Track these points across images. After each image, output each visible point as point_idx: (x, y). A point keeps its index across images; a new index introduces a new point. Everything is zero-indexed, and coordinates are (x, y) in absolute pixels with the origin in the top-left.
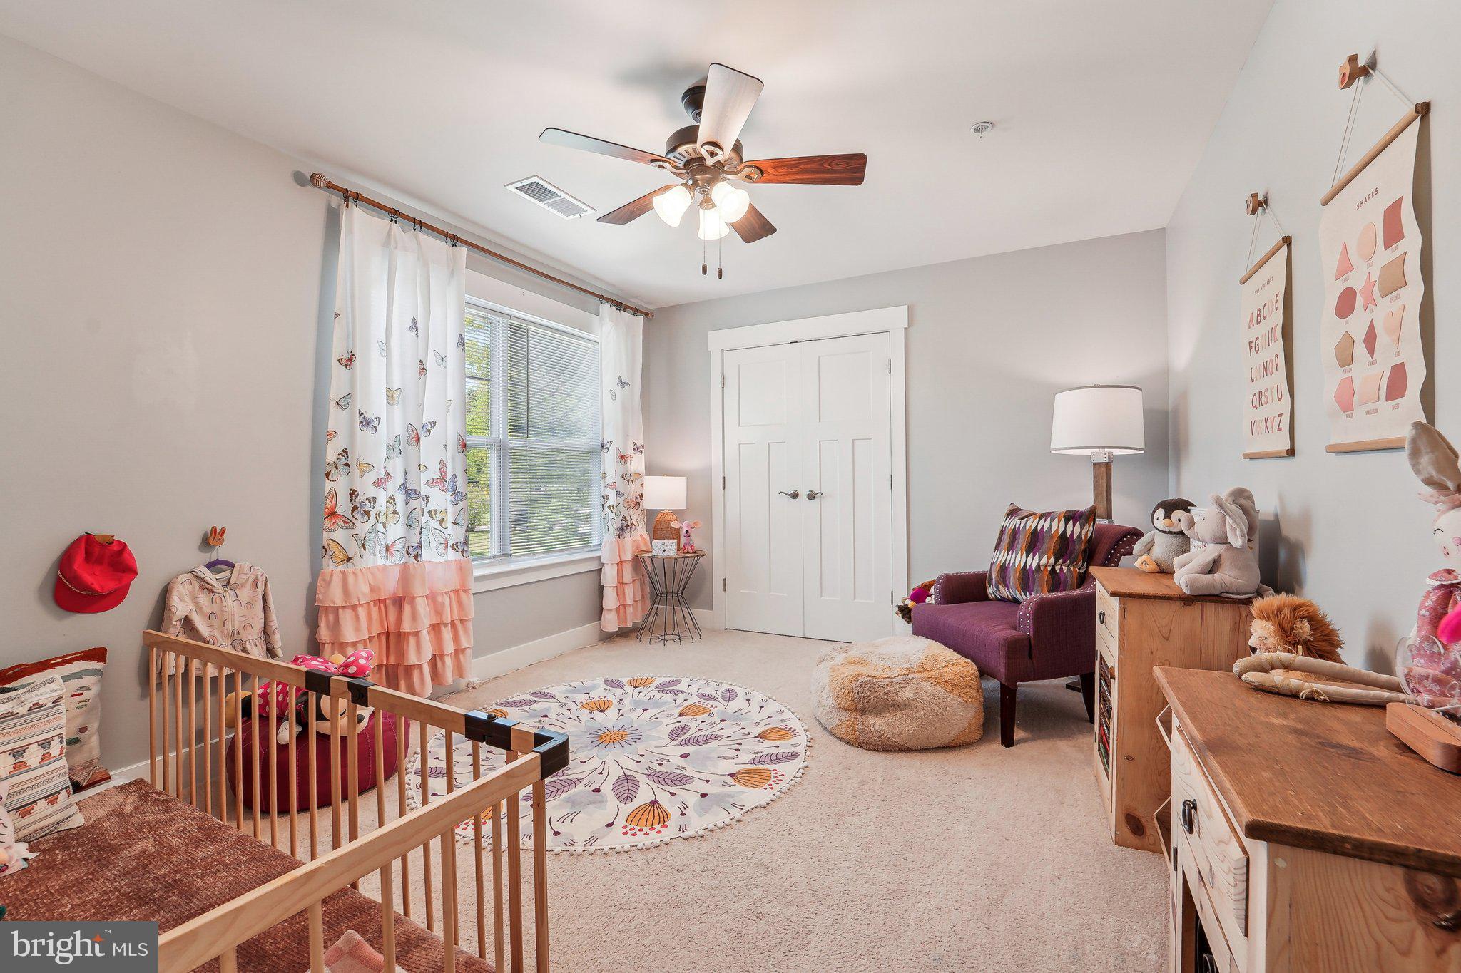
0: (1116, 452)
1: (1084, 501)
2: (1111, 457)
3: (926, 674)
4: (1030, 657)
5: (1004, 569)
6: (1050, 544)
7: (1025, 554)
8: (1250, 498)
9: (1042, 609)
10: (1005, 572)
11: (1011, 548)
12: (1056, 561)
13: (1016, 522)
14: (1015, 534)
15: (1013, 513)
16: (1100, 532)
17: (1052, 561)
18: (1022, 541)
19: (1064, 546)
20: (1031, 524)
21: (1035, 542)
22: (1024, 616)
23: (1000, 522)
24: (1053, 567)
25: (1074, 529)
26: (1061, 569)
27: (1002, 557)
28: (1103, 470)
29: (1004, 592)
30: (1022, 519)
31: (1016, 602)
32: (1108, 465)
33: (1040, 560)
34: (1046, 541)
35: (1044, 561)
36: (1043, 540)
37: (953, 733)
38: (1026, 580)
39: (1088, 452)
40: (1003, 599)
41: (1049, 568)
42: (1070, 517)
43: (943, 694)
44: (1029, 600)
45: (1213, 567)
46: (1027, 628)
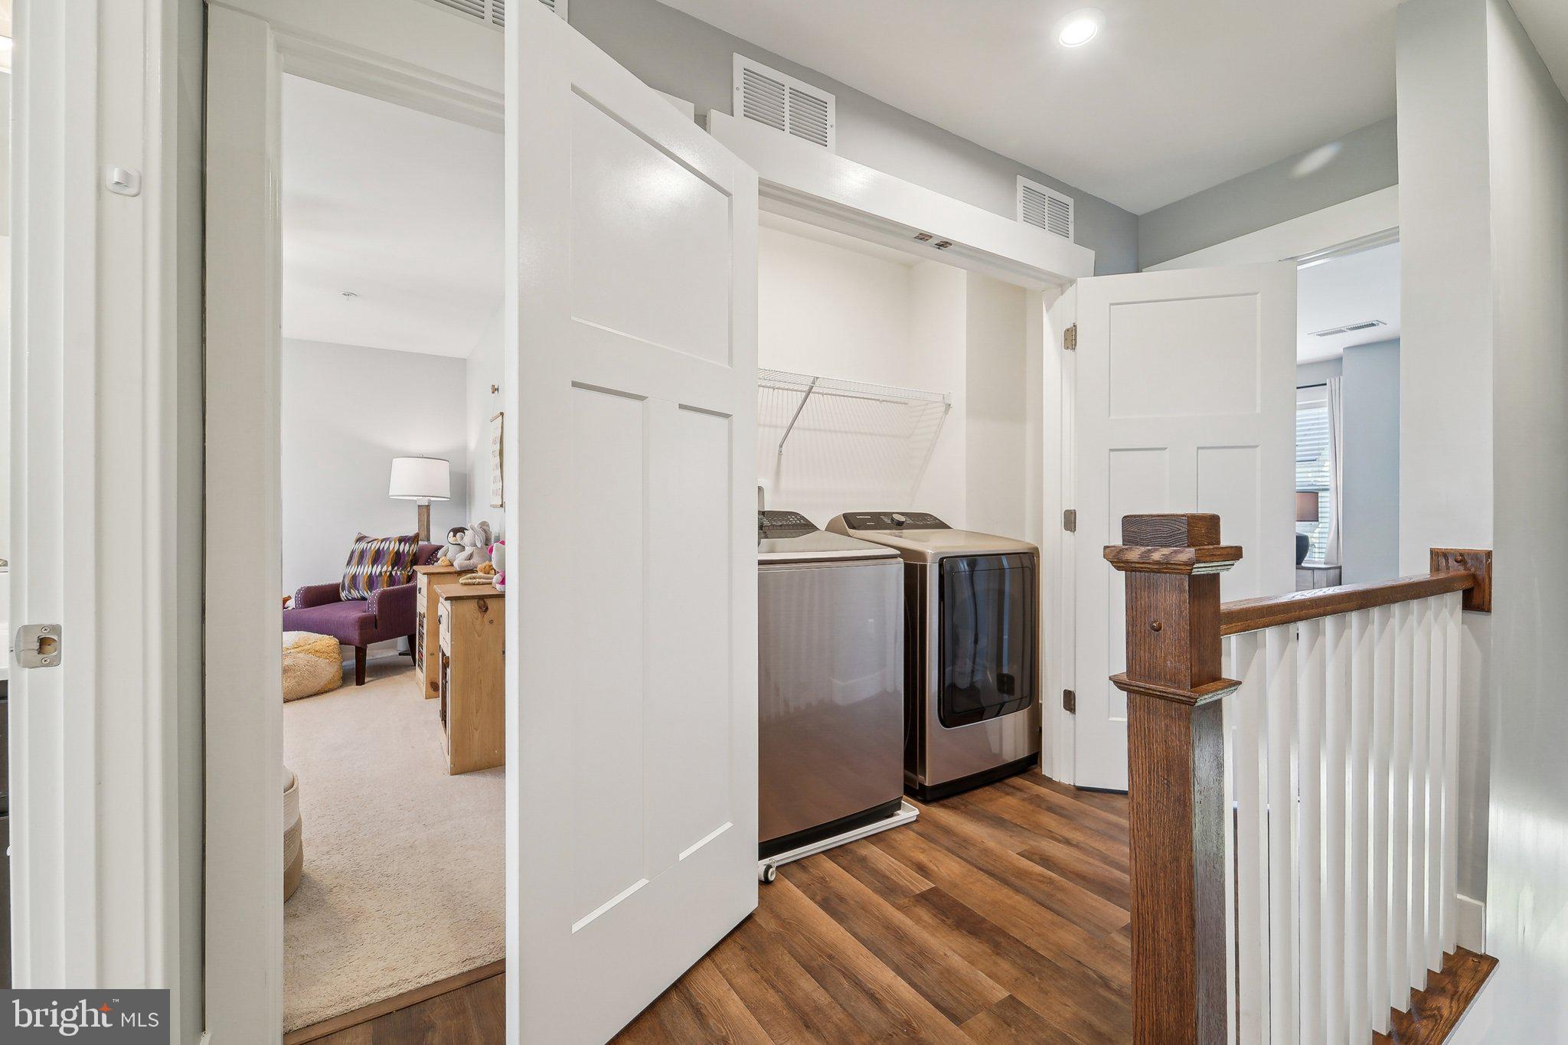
0: (432, 499)
1: (411, 530)
2: (430, 501)
3: (300, 649)
4: (376, 628)
5: (354, 578)
6: (389, 558)
7: (371, 566)
8: (488, 526)
9: (384, 598)
10: (356, 580)
11: (360, 562)
12: (393, 569)
13: (363, 545)
14: (362, 554)
15: (360, 539)
16: (422, 549)
17: (390, 568)
18: (368, 558)
19: (398, 559)
20: (375, 546)
21: (378, 556)
22: (372, 603)
23: (351, 545)
24: (391, 572)
25: (405, 548)
26: (396, 573)
27: (353, 570)
28: (425, 510)
29: (355, 594)
30: (368, 543)
31: (364, 599)
32: (428, 507)
33: (382, 568)
34: (386, 556)
35: (385, 569)
36: (384, 555)
37: (322, 684)
38: (371, 582)
39: (415, 498)
40: (354, 599)
41: (388, 574)
42: (402, 540)
43: (314, 658)
44: (372, 596)
45: (470, 557)
46: (374, 610)
